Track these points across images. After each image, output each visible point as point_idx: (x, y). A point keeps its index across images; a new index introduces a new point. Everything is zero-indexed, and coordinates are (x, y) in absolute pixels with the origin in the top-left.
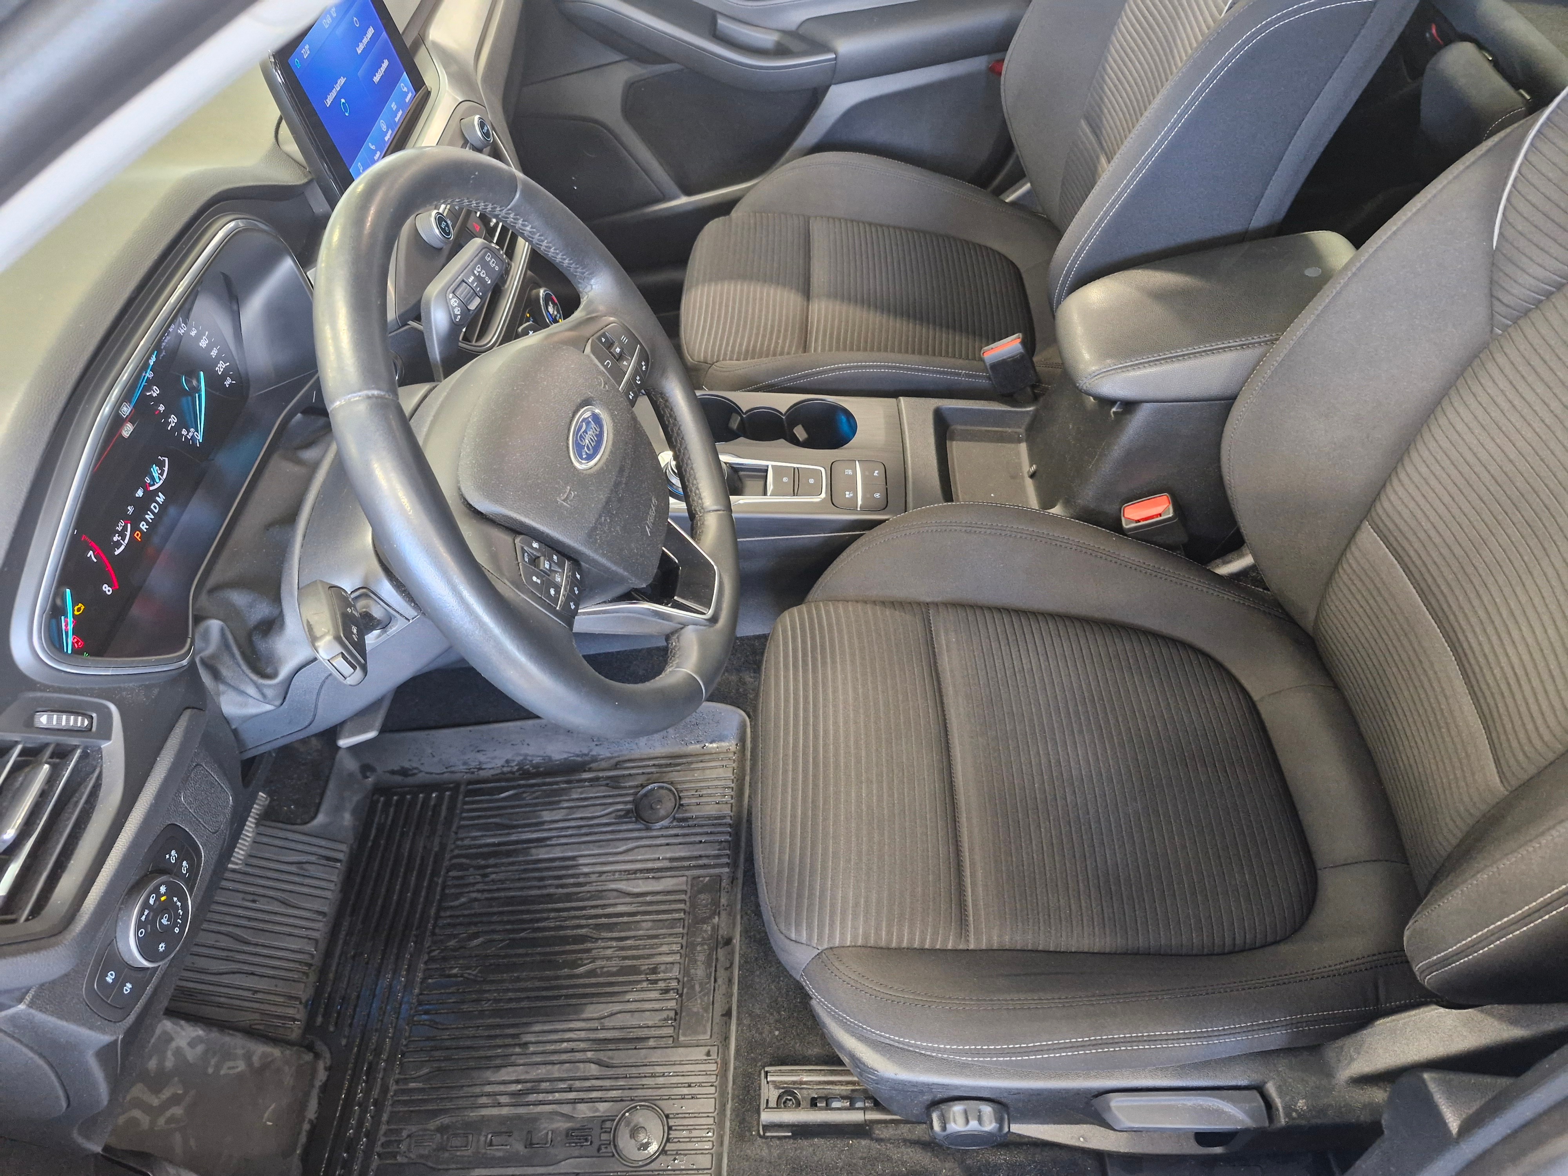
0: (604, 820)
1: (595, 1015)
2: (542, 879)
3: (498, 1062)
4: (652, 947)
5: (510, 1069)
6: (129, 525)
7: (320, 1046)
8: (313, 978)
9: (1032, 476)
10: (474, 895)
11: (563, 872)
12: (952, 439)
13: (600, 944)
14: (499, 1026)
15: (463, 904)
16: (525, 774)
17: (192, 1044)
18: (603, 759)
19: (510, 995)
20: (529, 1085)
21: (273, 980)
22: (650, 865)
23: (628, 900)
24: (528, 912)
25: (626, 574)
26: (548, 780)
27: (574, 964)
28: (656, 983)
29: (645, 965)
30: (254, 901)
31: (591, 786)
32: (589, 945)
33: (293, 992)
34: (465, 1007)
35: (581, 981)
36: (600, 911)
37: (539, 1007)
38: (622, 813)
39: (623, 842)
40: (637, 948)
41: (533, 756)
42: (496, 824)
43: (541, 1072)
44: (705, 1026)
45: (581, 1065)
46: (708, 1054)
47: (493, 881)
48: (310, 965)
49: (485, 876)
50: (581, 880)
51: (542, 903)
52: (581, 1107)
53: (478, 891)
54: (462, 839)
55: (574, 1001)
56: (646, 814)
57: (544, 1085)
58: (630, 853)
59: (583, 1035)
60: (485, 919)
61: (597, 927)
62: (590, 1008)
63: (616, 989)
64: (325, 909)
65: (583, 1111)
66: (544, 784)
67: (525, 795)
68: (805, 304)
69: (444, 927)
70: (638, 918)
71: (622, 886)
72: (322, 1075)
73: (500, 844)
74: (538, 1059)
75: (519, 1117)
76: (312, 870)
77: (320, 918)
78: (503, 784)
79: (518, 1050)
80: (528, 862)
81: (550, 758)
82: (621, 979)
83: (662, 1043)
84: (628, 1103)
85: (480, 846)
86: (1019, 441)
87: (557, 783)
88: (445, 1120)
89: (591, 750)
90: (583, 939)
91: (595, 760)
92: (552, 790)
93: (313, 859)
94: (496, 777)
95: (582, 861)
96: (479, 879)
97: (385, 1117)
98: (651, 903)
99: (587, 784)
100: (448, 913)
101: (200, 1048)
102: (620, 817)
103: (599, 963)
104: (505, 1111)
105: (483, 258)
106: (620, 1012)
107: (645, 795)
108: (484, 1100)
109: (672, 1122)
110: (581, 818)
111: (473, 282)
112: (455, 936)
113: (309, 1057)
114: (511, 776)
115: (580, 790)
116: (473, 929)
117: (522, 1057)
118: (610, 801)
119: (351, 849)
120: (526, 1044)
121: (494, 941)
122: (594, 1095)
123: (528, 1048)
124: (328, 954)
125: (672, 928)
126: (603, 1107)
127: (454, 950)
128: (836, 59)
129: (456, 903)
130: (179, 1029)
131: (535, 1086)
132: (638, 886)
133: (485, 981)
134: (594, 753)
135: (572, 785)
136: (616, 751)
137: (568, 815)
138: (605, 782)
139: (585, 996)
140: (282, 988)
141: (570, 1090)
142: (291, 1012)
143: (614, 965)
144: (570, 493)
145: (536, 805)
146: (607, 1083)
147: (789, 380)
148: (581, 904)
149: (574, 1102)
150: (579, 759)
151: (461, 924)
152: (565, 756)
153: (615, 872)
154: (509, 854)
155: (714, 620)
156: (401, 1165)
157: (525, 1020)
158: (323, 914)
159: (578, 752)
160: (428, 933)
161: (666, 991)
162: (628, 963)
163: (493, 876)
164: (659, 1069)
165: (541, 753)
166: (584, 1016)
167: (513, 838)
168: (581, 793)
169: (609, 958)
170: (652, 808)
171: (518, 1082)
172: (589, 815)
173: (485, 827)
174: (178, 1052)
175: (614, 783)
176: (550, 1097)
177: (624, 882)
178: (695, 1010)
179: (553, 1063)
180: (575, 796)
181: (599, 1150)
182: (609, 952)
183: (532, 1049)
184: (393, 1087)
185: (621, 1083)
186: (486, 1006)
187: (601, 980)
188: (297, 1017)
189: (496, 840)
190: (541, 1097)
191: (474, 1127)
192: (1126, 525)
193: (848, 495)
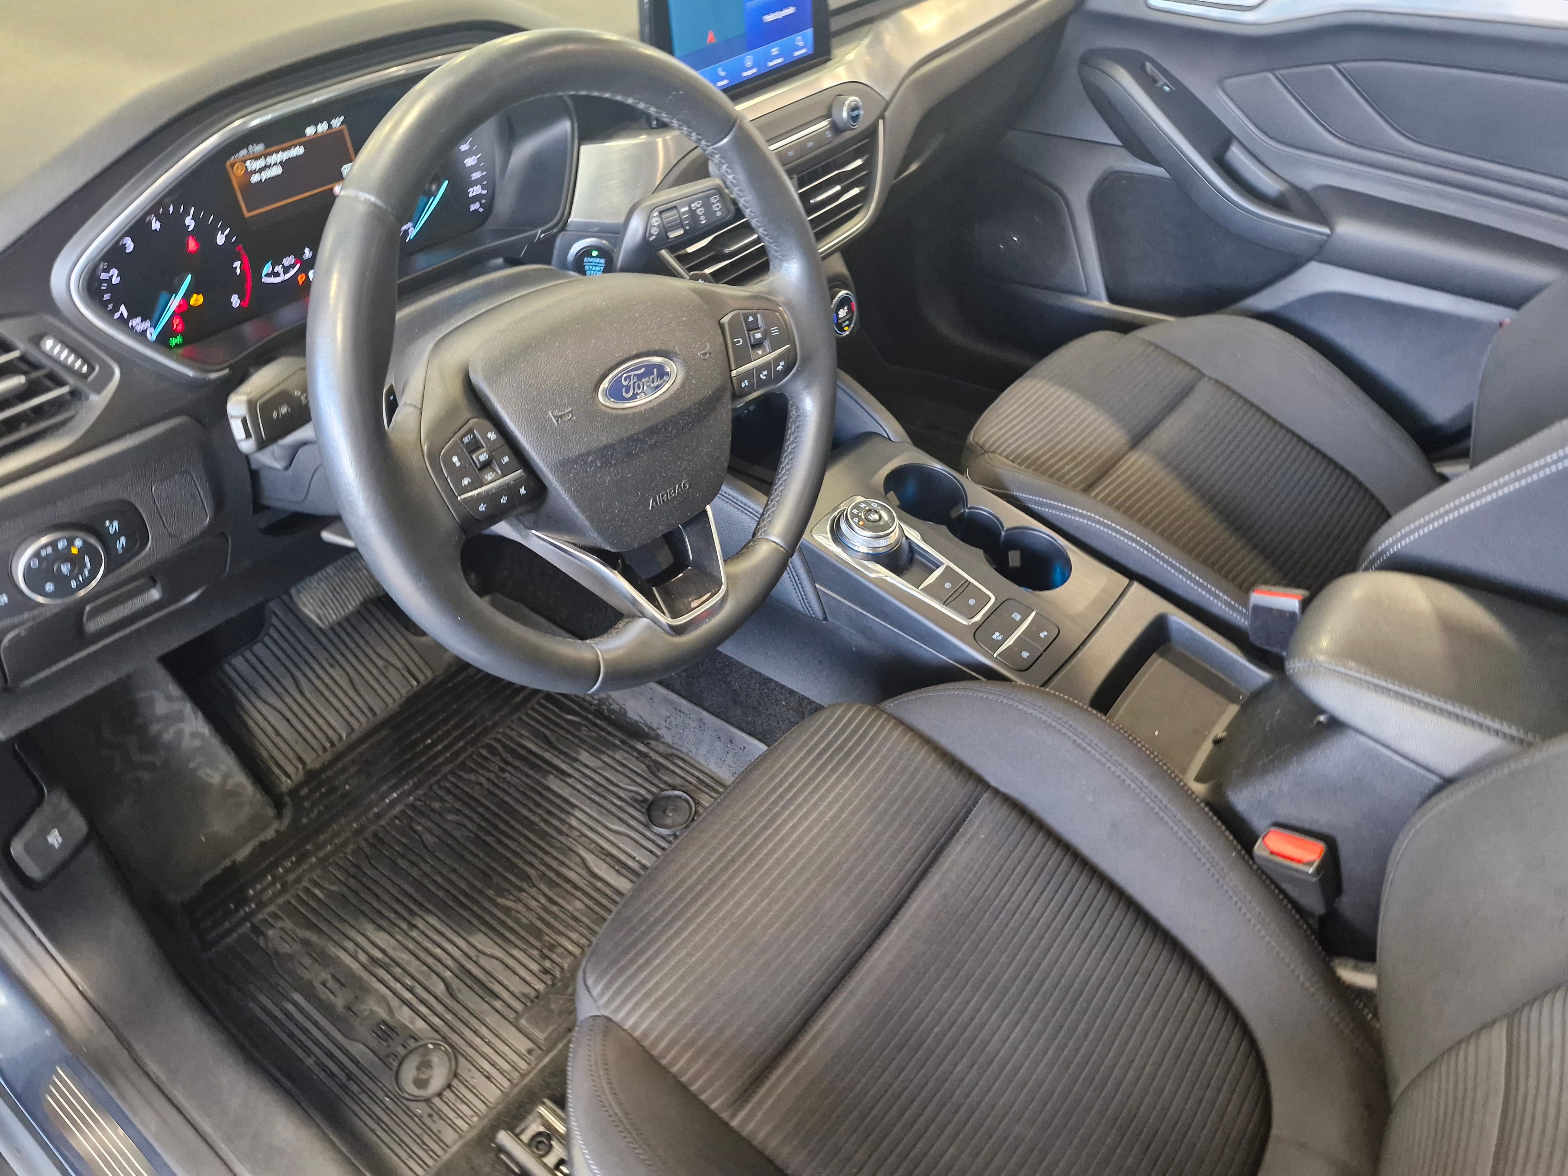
0: (622, 794)
1: (480, 947)
2: (538, 804)
3: (384, 924)
4: (568, 926)
5: (386, 936)
6: (298, 266)
7: (288, 813)
8: (328, 756)
9: (1217, 742)
10: (483, 781)
11: (557, 812)
12: (1162, 655)
13: (533, 891)
14: (409, 896)
15: (469, 781)
16: (599, 714)
17: (194, 735)
18: (663, 743)
19: (438, 879)
20: (387, 960)
21: (297, 735)
22: (623, 857)
23: (583, 873)
24: (507, 823)
25: (587, 523)
26: (610, 729)
27: (501, 893)
28: (544, 959)
29: (550, 936)
30: (332, 666)
31: (637, 758)
32: (525, 885)
33: (305, 757)
34: (402, 863)
35: (494, 910)
36: (555, 864)
37: (448, 905)
38: (639, 798)
39: (621, 823)
40: (555, 917)
41: (614, 700)
42: (546, 737)
43: (403, 957)
44: (547, 1027)
45: (434, 977)
46: (530, 1051)
47: (504, 779)
48: (332, 744)
49: (502, 770)
50: (564, 828)
51: (522, 825)
52: (406, 1010)
53: (488, 779)
54: (512, 729)
55: (475, 921)
56: (656, 813)
57: (397, 971)
58: (619, 836)
59: (457, 953)
60: (473, 804)
61: (543, 876)
62: (481, 936)
63: (512, 938)
64: (377, 710)
65: (405, 1015)
66: (604, 730)
67: (584, 728)
68: (1127, 448)
69: (440, 787)
70: (578, 894)
71: (590, 858)
72: (269, 834)
73: (534, 754)
74: (411, 945)
75: (360, 979)
76: (392, 674)
77: (370, 715)
78: (577, 708)
79: (404, 926)
80: (539, 783)
81: (625, 712)
82: (523, 933)
83: (506, 1011)
84: (439, 1037)
85: (519, 744)
86: (1234, 701)
87: (614, 736)
88: (313, 937)
89: (659, 729)
90: (527, 878)
91: (657, 738)
92: (605, 739)
93: (399, 665)
94: (576, 699)
95: (577, 813)
96: (496, 769)
97: (281, 900)
98: (598, 890)
99: (635, 754)
100: (453, 780)
101: (197, 743)
102: (636, 800)
103: (520, 907)
104: (355, 966)
105: (708, 198)
106: (497, 959)
107: (669, 797)
108: (350, 946)
109: (456, 1083)
110: (607, 779)
111: (685, 213)
112: (442, 800)
113: (270, 812)
114: (586, 704)
115: (626, 755)
116: (458, 805)
117: (403, 934)
118: (639, 780)
119: (434, 680)
120: (413, 926)
121: (465, 826)
122: (423, 1009)
123: (412, 930)
124: (351, 747)
125: (596, 924)
126: (420, 1024)
127: (433, 811)
128: (1328, 236)
129: (465, 776)
130: (193, 717)
131: (388, 964)
132: (600, 869)
133: (432, 853)
134: (660, 732)
135: (624, 747)
136: (677, 744)
137: (600, 768)
138: (648, 763)
139: (486, 923)
140: (300, 748)
141: (411, 990)
142: (290, 769)
143: (527, 917)
144: (568, 414)
145: (585, 742)
146: (439, 1008)
147: (1036, 503)
148: (547, 848)
149: (405, 1002)
150: (646, 729)
151: (455, 795)
152: (637, 718)
153: (595, 842)
154: (533, 766)
155: (678, 630)
156: (258, 945)
157: (430, 907)
158: (375, 714)
159: (648, 723)
160: (427, 784)
161: (546, 971)
162: (539, 924)
163: (507, 775)
164: (484, 1031)
165: (621, 703)
166: (472, 940)
167: (547, 756)
168: (625, 758)
169: (529, 908)
170: (664, 812)
171: (383, 951)
172: (615, 781)
173: (536, 733)
174: (180, 733)
175: (655, 768)
176: (393, 983)
177: (592, 856)
178: (553, 1006)
179: (418, 958)
180: (617, 757)
181: (388, 1056)
182: (534, 904)
183: (414, 934)
184: (305, 883)
185: (449, 1017)
186: (415, 873)
187: (509, 922)
188: (293, 777)
189: (534, 748)
190: (387, 977)
191: (324, 960)
192: (1259, 849)
193: (997, 636)
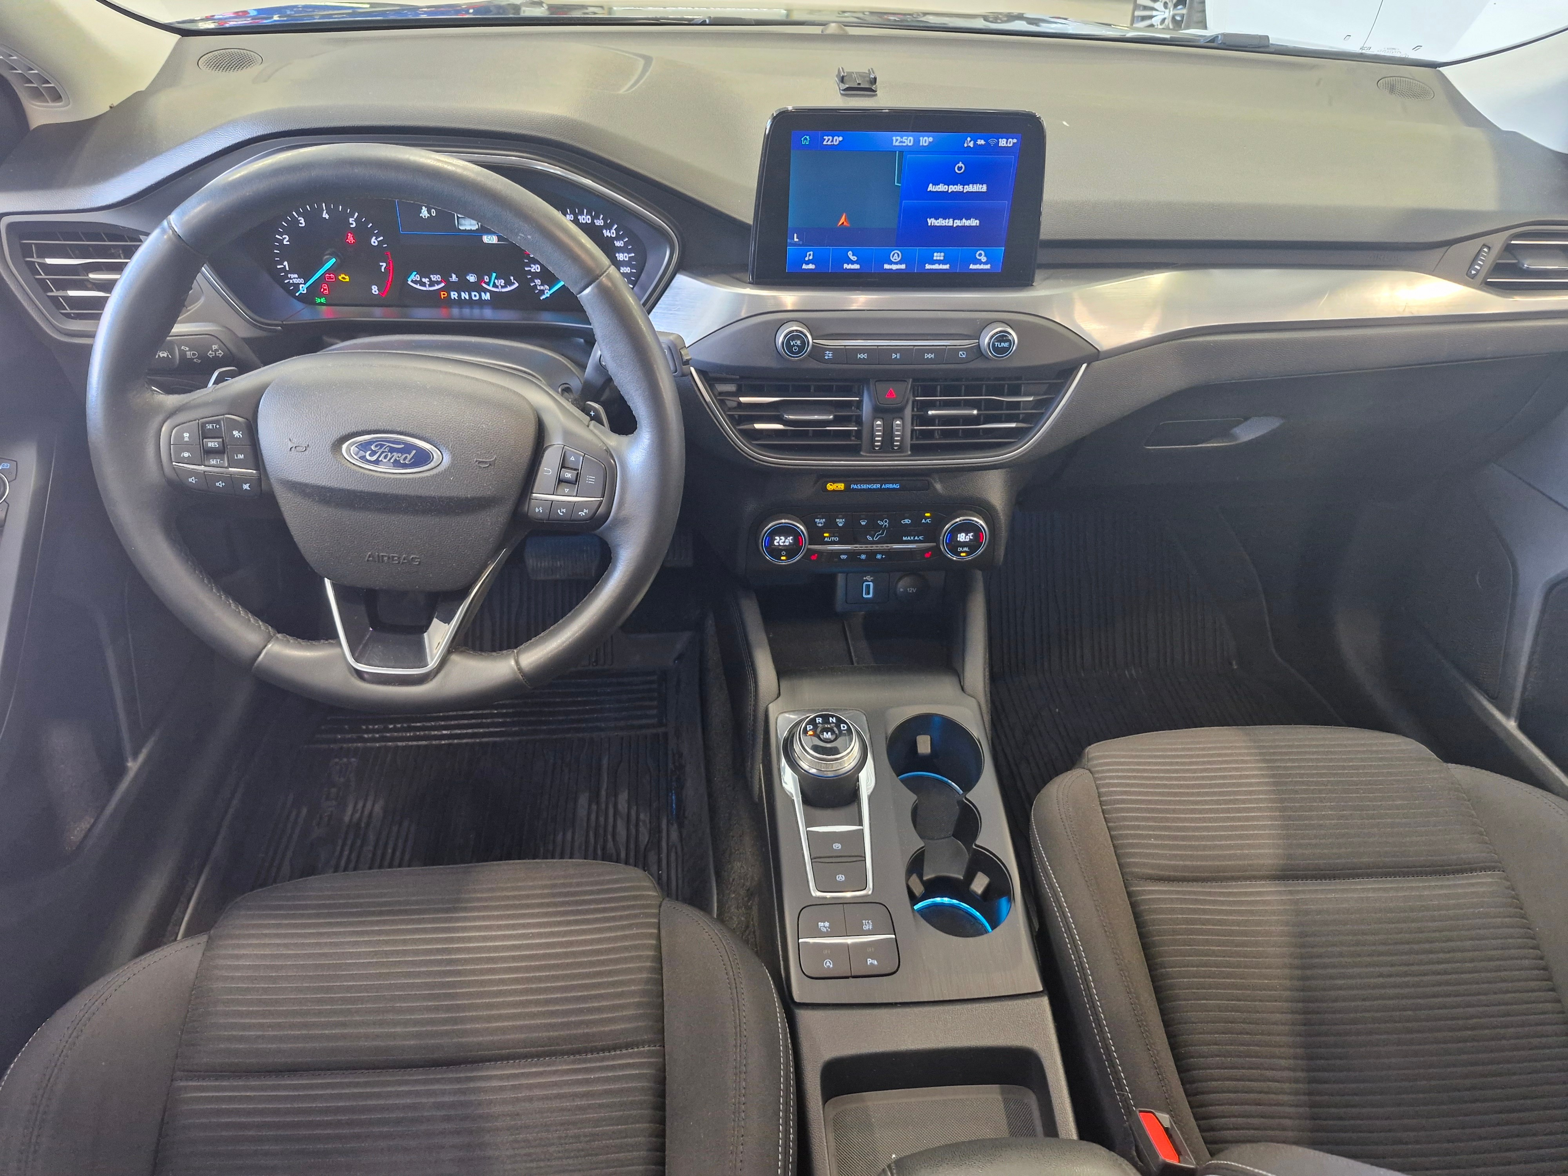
6: (443, 285)
193: (824, 926)
